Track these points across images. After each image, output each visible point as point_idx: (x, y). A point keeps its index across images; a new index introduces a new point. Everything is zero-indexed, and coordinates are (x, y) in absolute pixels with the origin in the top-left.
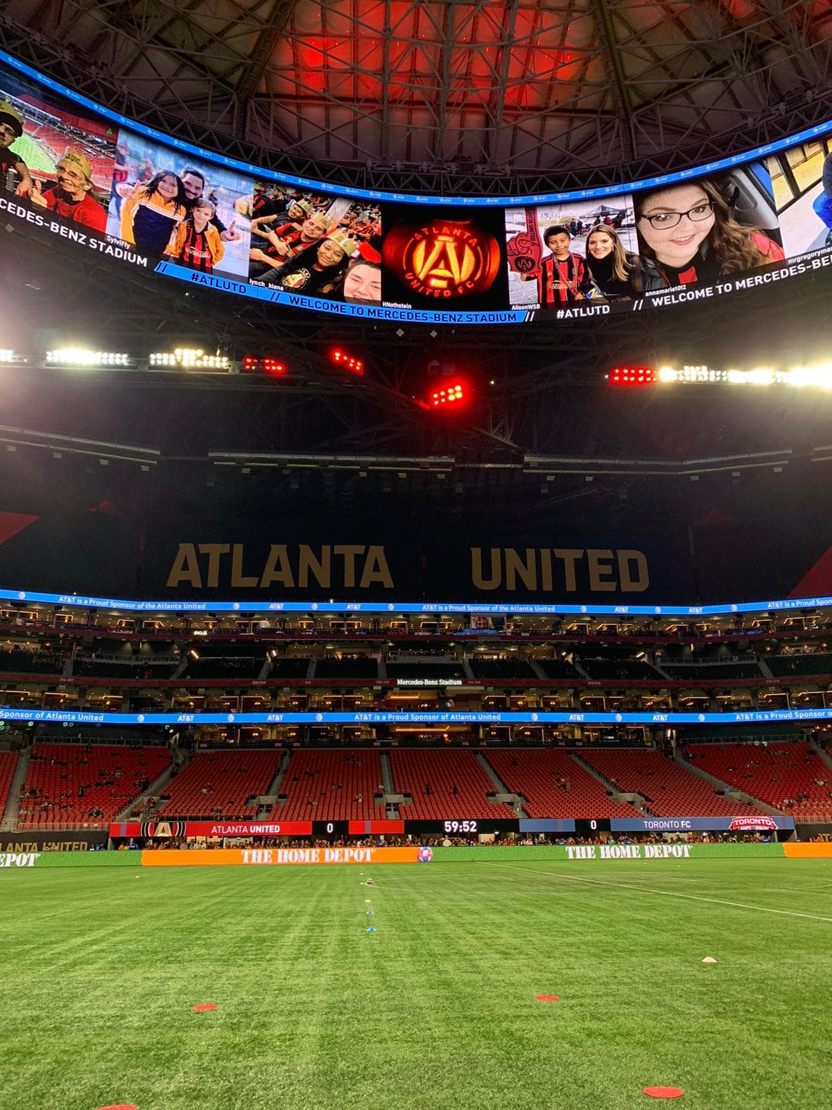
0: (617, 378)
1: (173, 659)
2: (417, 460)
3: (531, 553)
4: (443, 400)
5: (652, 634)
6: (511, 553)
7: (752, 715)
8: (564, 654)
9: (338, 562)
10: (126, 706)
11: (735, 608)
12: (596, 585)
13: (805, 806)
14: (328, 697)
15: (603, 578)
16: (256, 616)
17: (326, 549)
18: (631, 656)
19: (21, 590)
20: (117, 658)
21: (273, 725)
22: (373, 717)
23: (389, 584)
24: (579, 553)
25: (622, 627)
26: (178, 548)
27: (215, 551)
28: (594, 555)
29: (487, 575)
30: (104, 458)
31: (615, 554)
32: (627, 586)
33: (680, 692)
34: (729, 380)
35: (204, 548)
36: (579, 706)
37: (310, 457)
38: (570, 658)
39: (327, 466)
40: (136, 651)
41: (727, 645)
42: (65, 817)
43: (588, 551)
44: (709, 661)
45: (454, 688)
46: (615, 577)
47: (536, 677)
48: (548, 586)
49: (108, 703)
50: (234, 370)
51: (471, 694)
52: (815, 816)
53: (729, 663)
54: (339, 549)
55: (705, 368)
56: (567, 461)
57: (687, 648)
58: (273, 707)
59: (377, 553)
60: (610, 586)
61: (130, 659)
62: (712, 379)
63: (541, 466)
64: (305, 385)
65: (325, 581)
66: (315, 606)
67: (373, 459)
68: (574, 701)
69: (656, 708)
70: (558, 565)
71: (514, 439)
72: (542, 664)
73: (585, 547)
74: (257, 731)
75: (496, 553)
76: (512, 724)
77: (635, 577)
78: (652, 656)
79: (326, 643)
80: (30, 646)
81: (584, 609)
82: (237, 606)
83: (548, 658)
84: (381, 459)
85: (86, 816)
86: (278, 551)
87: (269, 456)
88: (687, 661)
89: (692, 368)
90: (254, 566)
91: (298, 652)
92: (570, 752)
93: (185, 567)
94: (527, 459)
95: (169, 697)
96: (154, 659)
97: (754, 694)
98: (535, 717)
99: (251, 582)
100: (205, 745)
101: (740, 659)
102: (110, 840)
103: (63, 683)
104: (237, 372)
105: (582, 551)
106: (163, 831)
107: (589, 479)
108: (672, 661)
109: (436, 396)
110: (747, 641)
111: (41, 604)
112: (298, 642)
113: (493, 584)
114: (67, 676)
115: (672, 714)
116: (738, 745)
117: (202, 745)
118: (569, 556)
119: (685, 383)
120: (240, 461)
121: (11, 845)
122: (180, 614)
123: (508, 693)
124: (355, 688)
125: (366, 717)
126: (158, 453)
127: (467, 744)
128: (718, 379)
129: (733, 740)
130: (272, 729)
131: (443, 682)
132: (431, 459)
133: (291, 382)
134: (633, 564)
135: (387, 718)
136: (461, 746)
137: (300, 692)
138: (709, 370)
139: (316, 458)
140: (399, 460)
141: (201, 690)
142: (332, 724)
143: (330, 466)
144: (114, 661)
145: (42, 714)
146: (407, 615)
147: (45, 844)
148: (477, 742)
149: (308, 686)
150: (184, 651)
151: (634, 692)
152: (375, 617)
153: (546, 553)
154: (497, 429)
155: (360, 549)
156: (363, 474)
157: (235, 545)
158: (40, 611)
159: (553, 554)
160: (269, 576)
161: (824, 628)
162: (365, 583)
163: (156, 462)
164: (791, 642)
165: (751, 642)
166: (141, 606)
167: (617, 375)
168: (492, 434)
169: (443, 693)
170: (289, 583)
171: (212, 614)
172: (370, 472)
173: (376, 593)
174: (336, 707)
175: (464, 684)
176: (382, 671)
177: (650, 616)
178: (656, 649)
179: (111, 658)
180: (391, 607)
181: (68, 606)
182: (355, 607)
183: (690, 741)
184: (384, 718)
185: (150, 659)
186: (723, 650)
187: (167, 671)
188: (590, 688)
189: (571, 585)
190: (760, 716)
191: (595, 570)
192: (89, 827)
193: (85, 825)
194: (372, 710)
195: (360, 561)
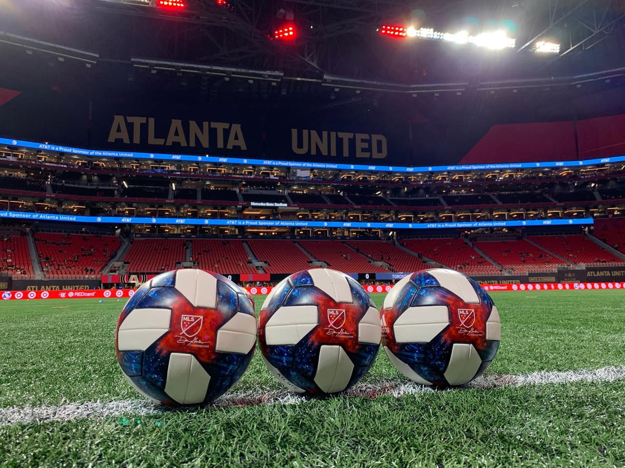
0: (383, 32)
1: (113, 186)
2: (261, 72)
3: (325, 134)
4: (281, 36)
5: (385, 182)
6: (314, 133)
7: (436, 225)
8: (339, 191)
9: (213, 133)
10: (88, 212)
11: (430, 169)
12: (359, 154)
13: (468, 268)
14: (209, 211)
15: (363, 150)
16: (164, 163)
17: (206, 124)
18: (374, 193)
19: (14, 139)
20: (78, 184)
21: (178, 225)
22: (237, 222)
23: (244, 147)
24: (351, 135)
25: (370, 178)
26: (113, 119)
27: (137, 121)
28: (359, 136)
29: (300, 145)
30: (62, 57)
31: (370, 137)
32: (376, 155)
33: (399, 213)
34: (444, 38)
35: (130, 119)
36: (347, 219)
37: (196, 66)
38: (341, 194)
39: (205, 72)
40: (90, 180)
41: (424, 189)
42: (72, 272)
43: (356, 134)
44: (414, 197)
45: (282, 208)
46: (369, 150)
47: (326, 203)
48: (334, 153)
49: (75, 210)
50: (152, 4)
51: (290, 212)
52: (474, 272)
53: (424, 198)
54: (214, 125)
55: (432, 30)
56: (348, 80)
57: (403, 190)
58: (178, 216)
59: (236, 128)
60: (366, 155)
61: (87, 185)
62: (435, 37)
63: (333, 82)
64: (198, 18)
65: (205, 144)
66: (200, 158)
67: (234, 70)
68: (345, 216)
69: (386, 221)
70: (340, 141)
71: (318, 64)
72: (328, 196)
73: (354, 132)
74: (168, 228)
75: (305, 132)
76: (312, 228)
77: (380, 150)
78: (385, 193)
79: (207, 180)
80: (21, 175)
81: (352, 167)
82: (152, 156)
83: (331, 193)
84: (239, 70)
85: (85, 272)
86: (176, 124)
87: (169, 63)
88: (403, 197)
89: (425, 29)
90: (161, 132)
91: (189, 185)
92: (344, 242)
93: (119, 130)
94: (325, 77)
95: (114, 207)
96: (102, 185)
97: (437, 214)
98: (326, 224)
99: (161, 142)
100: (139, 236)
101: (430, 196)
102: (102, 284)
103: (48, 197)
104: (155, 6)
105: (353, 134)
106: (134, 280)
107: (358, 92)
108: (395, 196)
109: (276, 32)
110: (435, 186)
111: (27, 148)
112: (190, 179)
113: (303, 151)
114: (50, 193)
115: (395, 224)
116: (428, 240)
117: (137, 236)
118: (346, 136)
119: (420, 38)
120: (152, 65)
121: (43, 287)
122: (117, 159)
123: (311, 211)
124: (226, 206)
125: (233, 222)
126: (97, 56)
127: (289, 238)
128: (438, 37)
129: (426, 237)
130: (178, 228)
131: (276, 205)
132: (268, 72)
133: (188, 15)
134: (379, 143)
135: (245, 223)
136: (286, 239)
137: (194, 208)
138: (434, 31)
139: (200, 66)
140: (250, 71)
141: (135, 204)
142: (212, 226)
143: (207, 73)
144: (76, 186)
145: (37, 215)
146: (254, 166)
147: (63, 286)
148: (294, 237)
149: (199, 204)
150: (119, 182)
151: (375, 213)
152: (235, 167)
153: (333, 134)
154: (309, 57)
155: (227, 126)
156: (227, 79)
157: (149, 118)
158: (26, 153)
159: (337, 135)
160: (171, 139)
161: (474, 181)
162: (230, 146)
163: (95, 62)
164: (456, 188)
165: (436, 187)
166: (92, 153)
167: (384, 29)
168: (306, 60)
169: (276, 211)
170: (184, 144)
171: (137, 160)
172: (231, 78)
173: (236, 152)
174: (214, 216)
175: (288, 206)
176: (240, 197)
177: (386, 172)
178: (387, 191)
179: (74, 184)
180: (245, 161)
181: (45, 150)
182: (224, 160)
183: (404, 238)
184: (244, 223)
185: (99, 185)
186: (421, 191)
187: (110, 193)
188: (355, 209)
189: (346, 153)
190: (440, 226)
191: (359, 145)
192: (88, 278)
193: (87, 276)
194: (236, 219)
195: (226, 132)
